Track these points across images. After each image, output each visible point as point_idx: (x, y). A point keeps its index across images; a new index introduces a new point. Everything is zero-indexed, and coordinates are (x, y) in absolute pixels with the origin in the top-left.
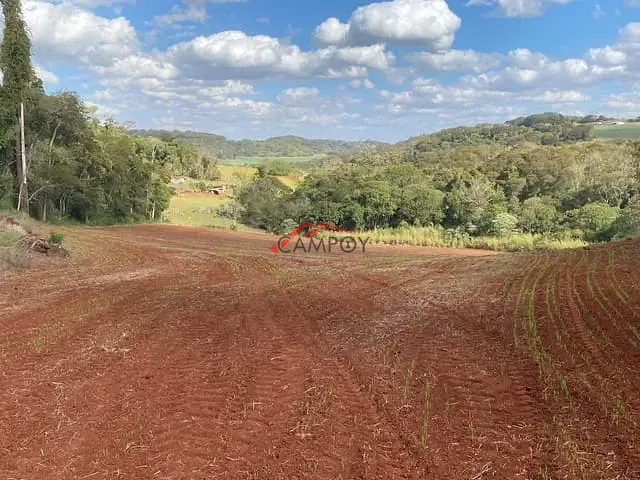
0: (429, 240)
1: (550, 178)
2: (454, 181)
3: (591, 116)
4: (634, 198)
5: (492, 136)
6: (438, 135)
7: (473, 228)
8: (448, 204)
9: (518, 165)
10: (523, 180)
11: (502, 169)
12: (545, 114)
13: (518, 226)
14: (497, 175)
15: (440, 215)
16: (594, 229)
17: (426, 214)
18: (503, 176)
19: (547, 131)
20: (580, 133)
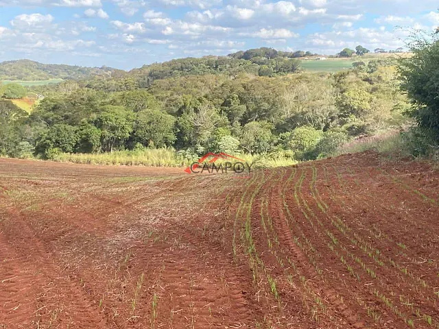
0: (163, 161)
1: (266, 106)
2: (184, 107)
3: (299, 52)
4: (334, 122)
5: (217, 67)
6: (169, 64)
7: (201, 149)
8: (179, 127)
9: (239, 93)
10: (243, 107)
11: (225, 96)
12: (261, 48)
13: (240, 147)
14: (221, 102)
15: (173, 137)
16: (302, 149)
17: (160, 137)
18: (227, 103)
19: (263, 64)
20: (291, 66)
